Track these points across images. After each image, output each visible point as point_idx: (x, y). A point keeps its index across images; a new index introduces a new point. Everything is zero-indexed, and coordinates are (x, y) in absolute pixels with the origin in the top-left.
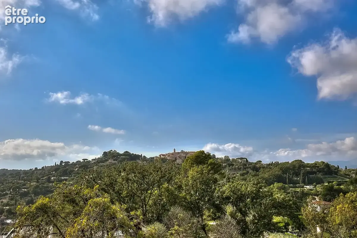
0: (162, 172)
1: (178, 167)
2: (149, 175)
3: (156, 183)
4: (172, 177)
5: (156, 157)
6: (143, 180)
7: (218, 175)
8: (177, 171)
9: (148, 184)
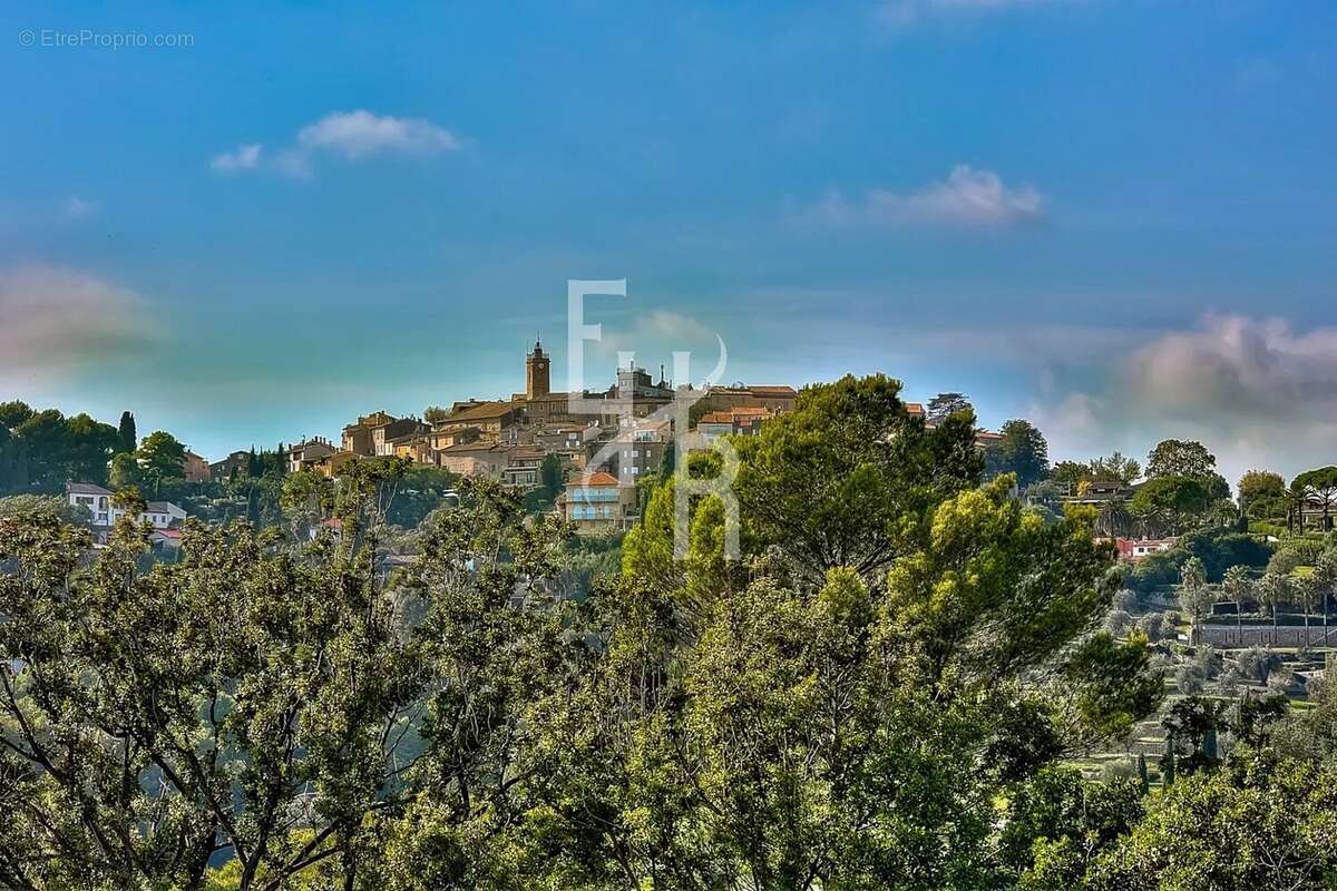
0: (376, 635)
1: (584, 578)
2: (215, 675)
3: (313, 772)
4: (503, 695)
5: (317, 452)
6: (147, 738)
7: (1064, 669)
8: (565, 623)
9: (201, 777)
